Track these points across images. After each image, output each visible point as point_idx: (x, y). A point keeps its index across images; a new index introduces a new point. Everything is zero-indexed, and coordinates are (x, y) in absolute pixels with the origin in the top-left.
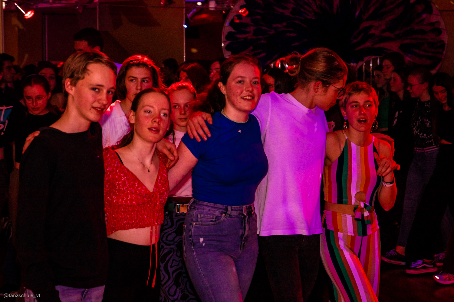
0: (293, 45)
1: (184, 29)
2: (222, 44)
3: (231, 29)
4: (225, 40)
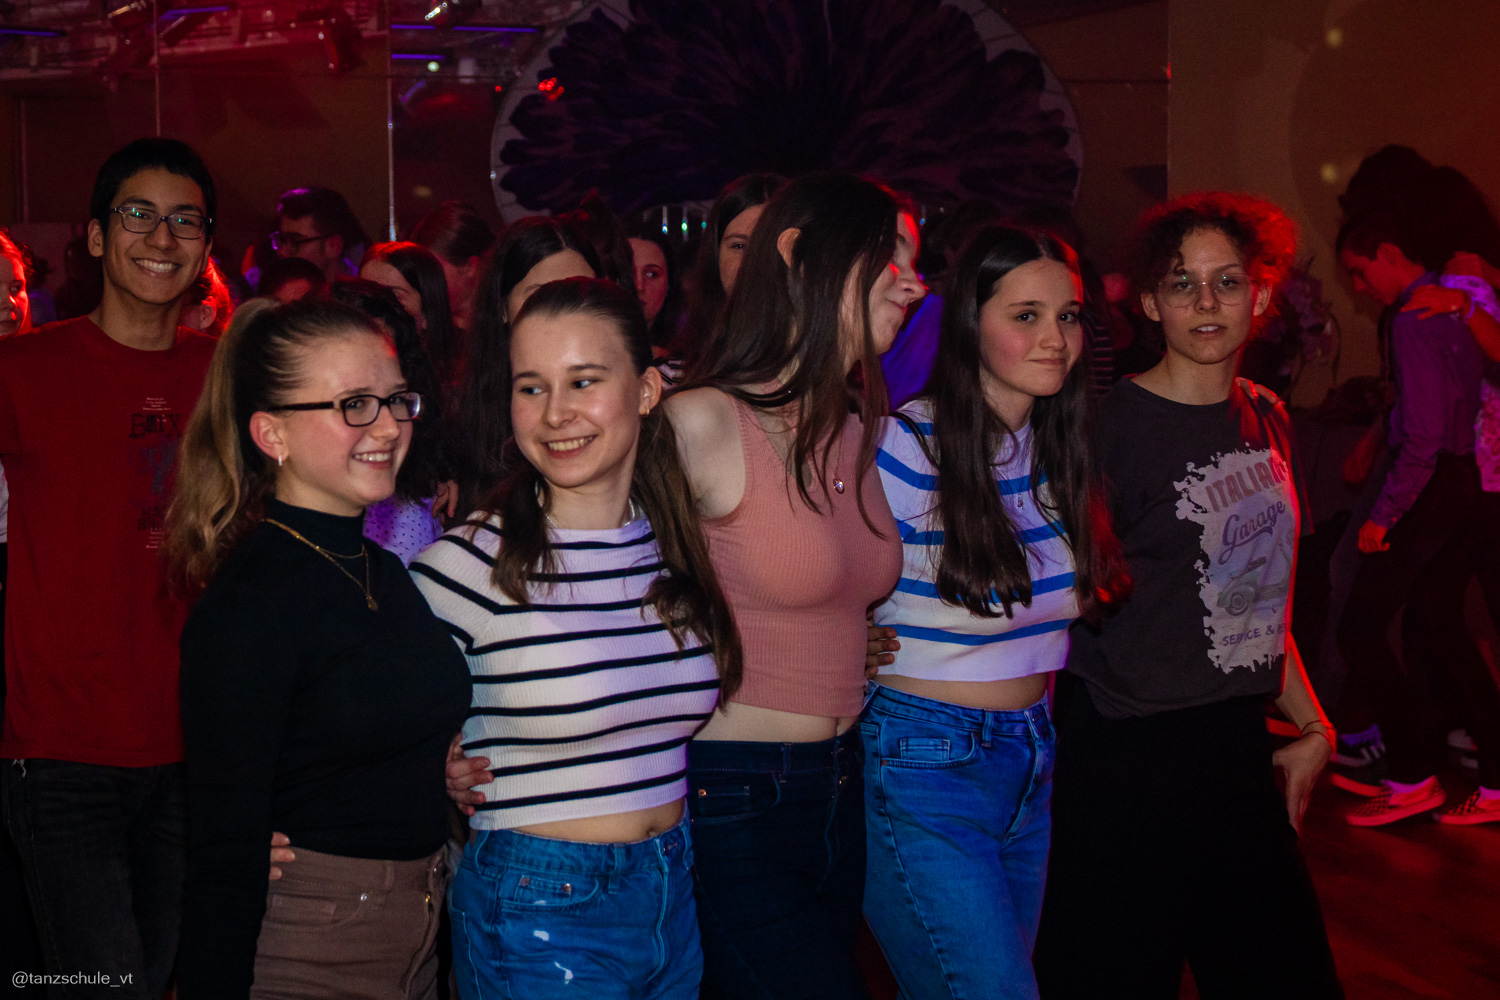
1: (390, 133)
2: (490, 174)
3: (514, 134)
4: (500, 163)
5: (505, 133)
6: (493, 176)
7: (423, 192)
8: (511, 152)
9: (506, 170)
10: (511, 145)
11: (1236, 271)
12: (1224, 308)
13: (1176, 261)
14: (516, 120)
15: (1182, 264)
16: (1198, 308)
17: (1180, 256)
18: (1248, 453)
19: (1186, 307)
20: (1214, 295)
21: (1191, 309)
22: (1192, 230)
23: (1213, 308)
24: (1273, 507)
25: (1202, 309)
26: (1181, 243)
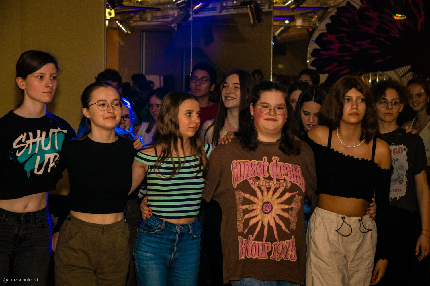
0: (377, 61)
1: (272, 46)
2: (307, 61)
3: (316, 46)
4: (311, 57)
5: (313, 46)
6: (308, 61)
7: (280, 66)
8: (315, 53)
9: (313, 59)
10: (315, 50)
11: (397, 100)
12: (393, 109)
13: (383, 96)
14: (317, 41)
15: (385, 97)
16: (387, 108)
17: (385, 94)
18: (393, 146)
19: (384, 108)
20: (392, 106)
21: (385, 108)
22: (388, 88)
23: (391, 109)
24: (394, 159)
25: (388, 108)
26: (385, 91)
